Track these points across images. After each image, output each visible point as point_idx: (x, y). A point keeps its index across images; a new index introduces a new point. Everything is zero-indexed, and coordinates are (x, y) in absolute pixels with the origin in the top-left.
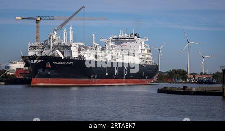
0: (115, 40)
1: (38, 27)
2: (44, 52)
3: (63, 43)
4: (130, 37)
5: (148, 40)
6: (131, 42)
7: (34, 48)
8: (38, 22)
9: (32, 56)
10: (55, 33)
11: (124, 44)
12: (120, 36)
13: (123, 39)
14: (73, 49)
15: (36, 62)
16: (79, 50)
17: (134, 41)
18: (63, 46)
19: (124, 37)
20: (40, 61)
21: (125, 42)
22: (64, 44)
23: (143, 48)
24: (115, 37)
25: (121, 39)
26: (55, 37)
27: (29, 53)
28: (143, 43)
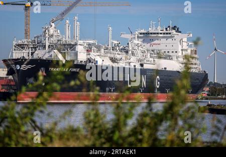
0: (142, 35)
1: (27, 16)
2: (36, 52)
3: (64, 39)
4: (165, 31)
5: (191, 35)
6: (167, 38)
7: (21, 46)
8: (27, 8)
9: (18, 59)
10: (53, 24)
11: (156, 42)
12: (151, 30)
13: (154, 34)
14: (79, 48)
15: (24, 67)
16: (87, 51)
17: (171, 37)
18: (65, 45)
19: (156, 32)
20: (29, 67)
21: (158, 38)
22: (66, 41)
23: (185, 47)
24: (143, 31)
25: (151, 34)
26: (52, 31)
27: (14, 54)
28: (185, 40)
